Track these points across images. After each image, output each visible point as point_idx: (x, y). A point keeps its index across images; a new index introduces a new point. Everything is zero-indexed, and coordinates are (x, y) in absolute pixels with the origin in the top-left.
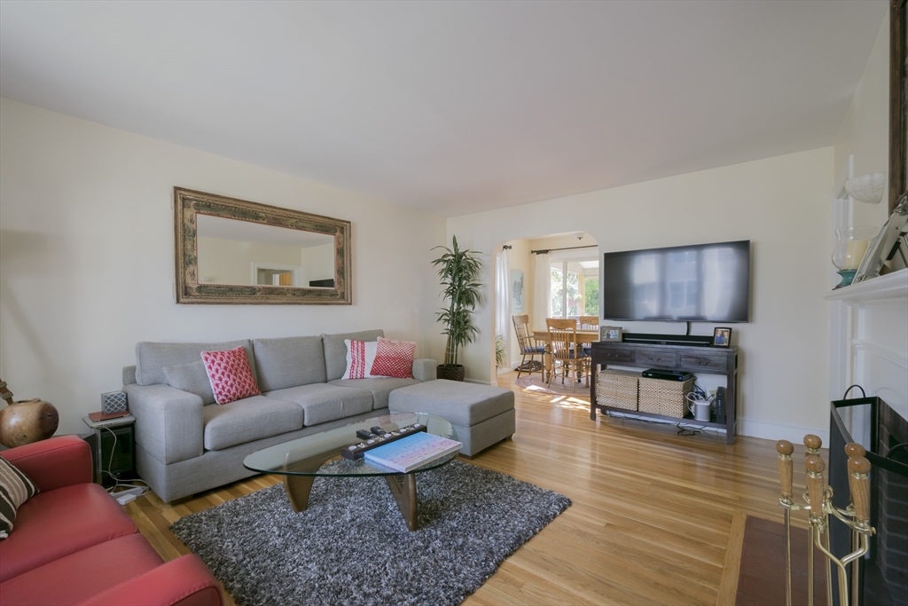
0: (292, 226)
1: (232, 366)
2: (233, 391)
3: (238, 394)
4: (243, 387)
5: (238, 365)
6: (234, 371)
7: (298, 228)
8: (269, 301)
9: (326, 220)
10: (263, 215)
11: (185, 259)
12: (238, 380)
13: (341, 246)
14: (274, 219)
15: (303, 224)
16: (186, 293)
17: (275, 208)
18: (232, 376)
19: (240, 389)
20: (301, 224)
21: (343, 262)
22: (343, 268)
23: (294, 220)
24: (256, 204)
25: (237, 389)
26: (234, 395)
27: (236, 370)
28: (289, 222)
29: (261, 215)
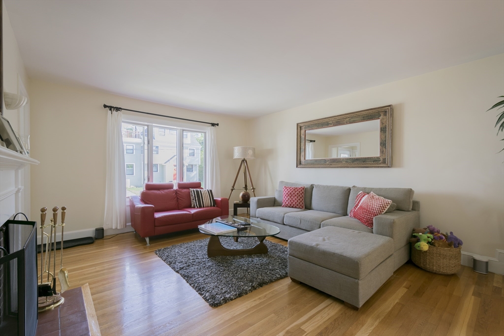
0: (347, 123)
1: (291, 193)
2: (287, 203)
3: (289, 205)
4: (292, 203)
5: (294, 193)
6: (290, 196)
7: (350, 123)
8: (331, 166)
9: (370, 111)
10: (331, 122)
11: (300, 150)
12: (291, 199)
13: (384, 125)
14: (336, 122)
15: (354, 119)
16: (299, 163)
17: (335, 116)
18: (288, 197)
19: (290, 203)
20: (352, 120)
21: (386, 137)
22: (385, 141)
23: (348, 119)
24: (326, 118)
25: (289, 203)
26: (287, 205)
27: (292, 195)
28: (345, 121)
29: (330, 122)
